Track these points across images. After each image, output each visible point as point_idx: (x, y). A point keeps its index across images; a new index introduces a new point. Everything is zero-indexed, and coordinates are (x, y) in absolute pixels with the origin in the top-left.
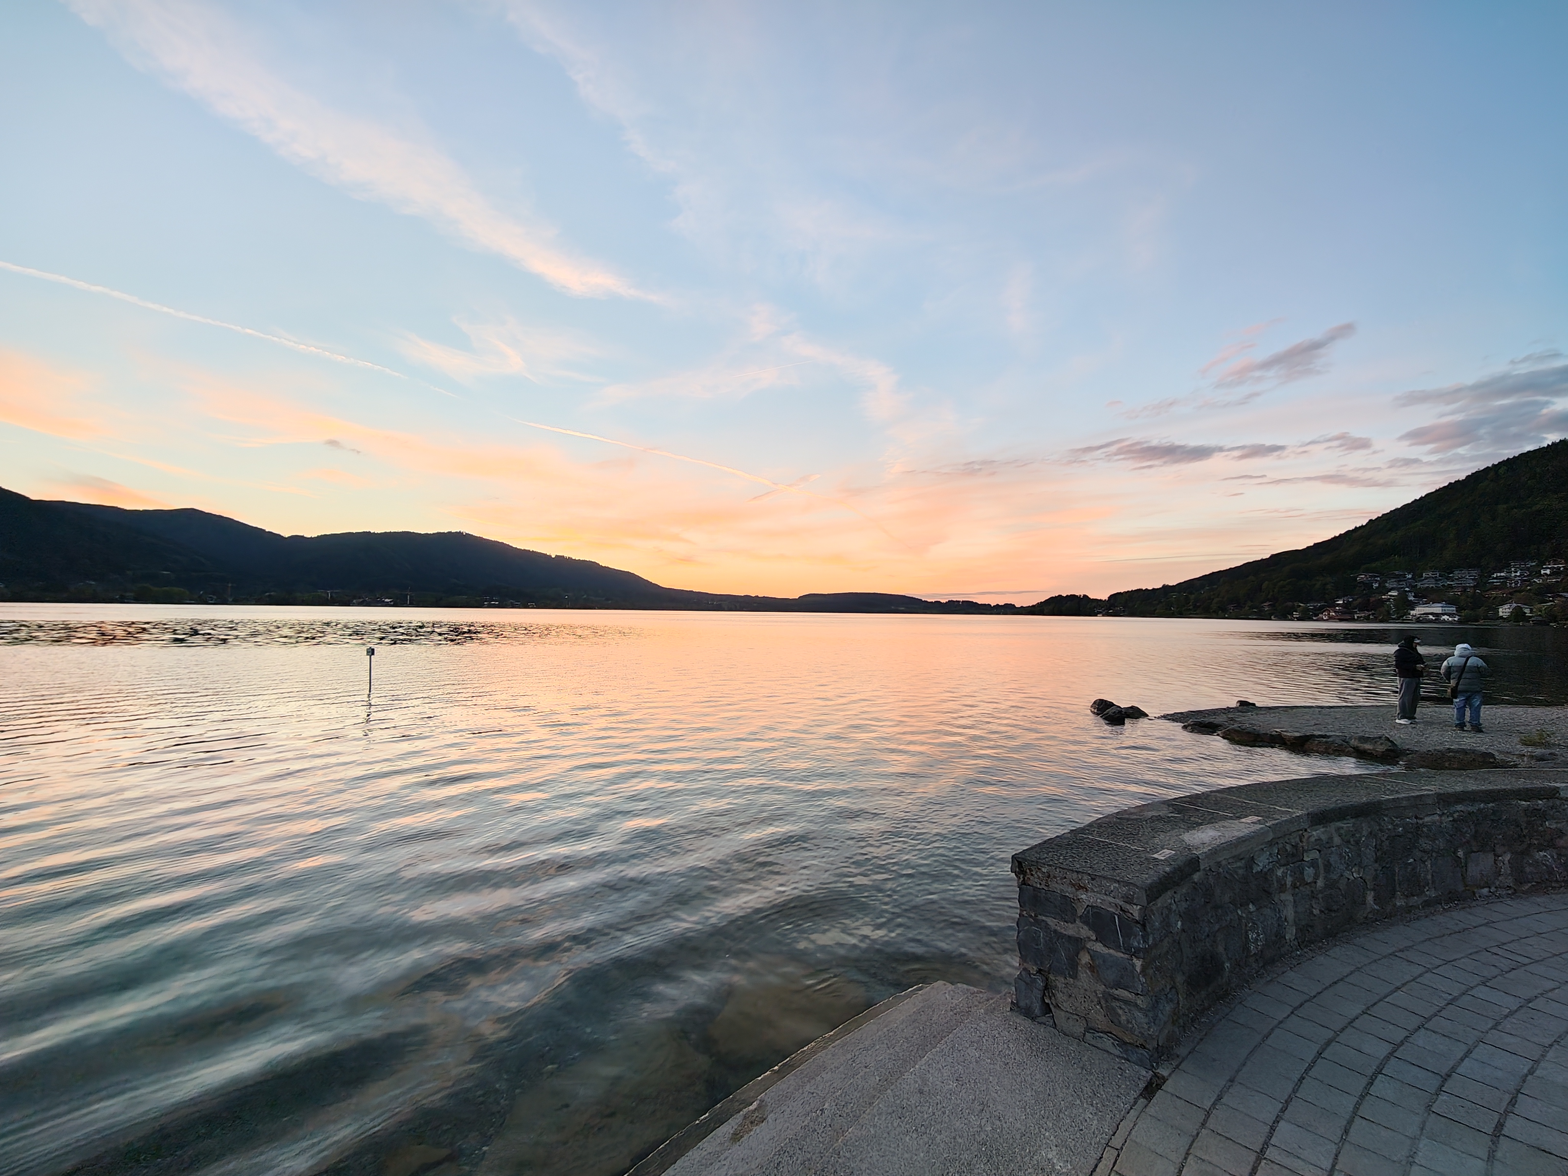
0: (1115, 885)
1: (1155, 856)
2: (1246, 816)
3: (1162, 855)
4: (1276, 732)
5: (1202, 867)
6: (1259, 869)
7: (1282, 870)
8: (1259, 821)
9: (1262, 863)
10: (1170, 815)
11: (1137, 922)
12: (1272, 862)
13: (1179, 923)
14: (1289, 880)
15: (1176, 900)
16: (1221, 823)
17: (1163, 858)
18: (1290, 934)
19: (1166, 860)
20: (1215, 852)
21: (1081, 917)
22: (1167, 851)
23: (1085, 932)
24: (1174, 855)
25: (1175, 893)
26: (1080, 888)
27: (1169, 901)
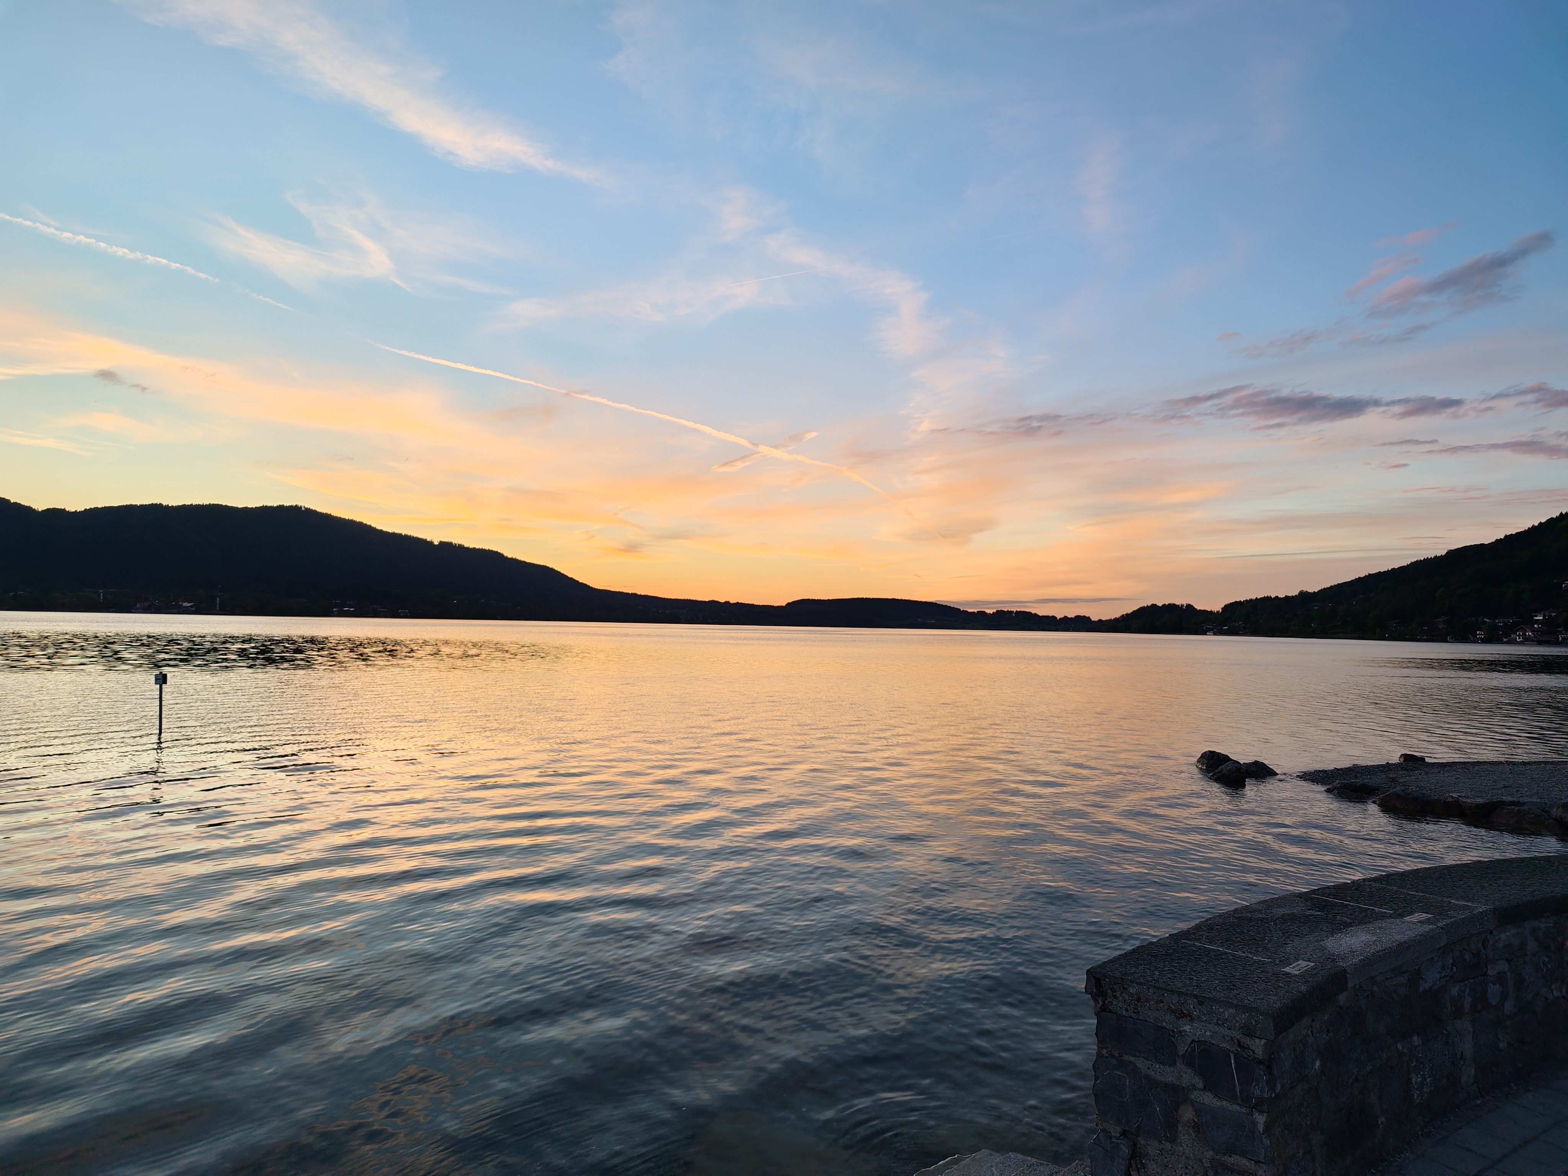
0: (1231, 1011)
1: (1287, 969)
2: (1411, 913)
3: (1294, 969)
4: (1452, 797)
5: (1350, 985)
6: (1427, 986)
7: (1457, 988)
8: (1429, 919)
9: (1431, 978)
10: (1309, 912)
11: (1260, 1062)
12: (1444, 977)
13: (1318, 1063)
14: (1467, 1002)
15: (1315, 1031)
16: (1378, 924)
17: (1297, 973)
18: (1468, 1074)
19: (1301, 975)
20: (1368, 963)
21: (1183, 1056)
22: (1302, 964)
23: (1187, 1077)
24: (1314, 968)
25: (1313, 1021)
26: (1183, 1015)
27: (1304, 1032)
